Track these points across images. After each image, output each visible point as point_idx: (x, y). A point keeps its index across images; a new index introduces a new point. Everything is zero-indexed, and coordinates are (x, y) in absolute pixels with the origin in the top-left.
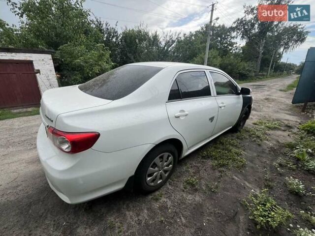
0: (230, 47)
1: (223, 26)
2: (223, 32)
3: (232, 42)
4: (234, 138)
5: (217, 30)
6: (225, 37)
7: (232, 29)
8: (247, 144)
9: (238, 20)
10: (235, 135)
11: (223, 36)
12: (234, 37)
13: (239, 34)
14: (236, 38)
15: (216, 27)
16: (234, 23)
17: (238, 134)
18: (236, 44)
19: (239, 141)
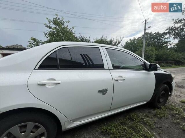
0: (165, 44)
1: (158, 33)
2: (158, 36)
3: (166, 41)
4: (150, 115)
5: (154, 35)
6: (160, 38)
7: (165, 34)
8: (167, 125)
9: (169, 28)
10: (154, 112)
11: (159, 38)
12: (167, 38)
13: (171, 36)
14: (169, 38)
15: (153, 34)
16: (166, 30)
17: (157, 110)
18: (170, 42)
19: (156, 120)
